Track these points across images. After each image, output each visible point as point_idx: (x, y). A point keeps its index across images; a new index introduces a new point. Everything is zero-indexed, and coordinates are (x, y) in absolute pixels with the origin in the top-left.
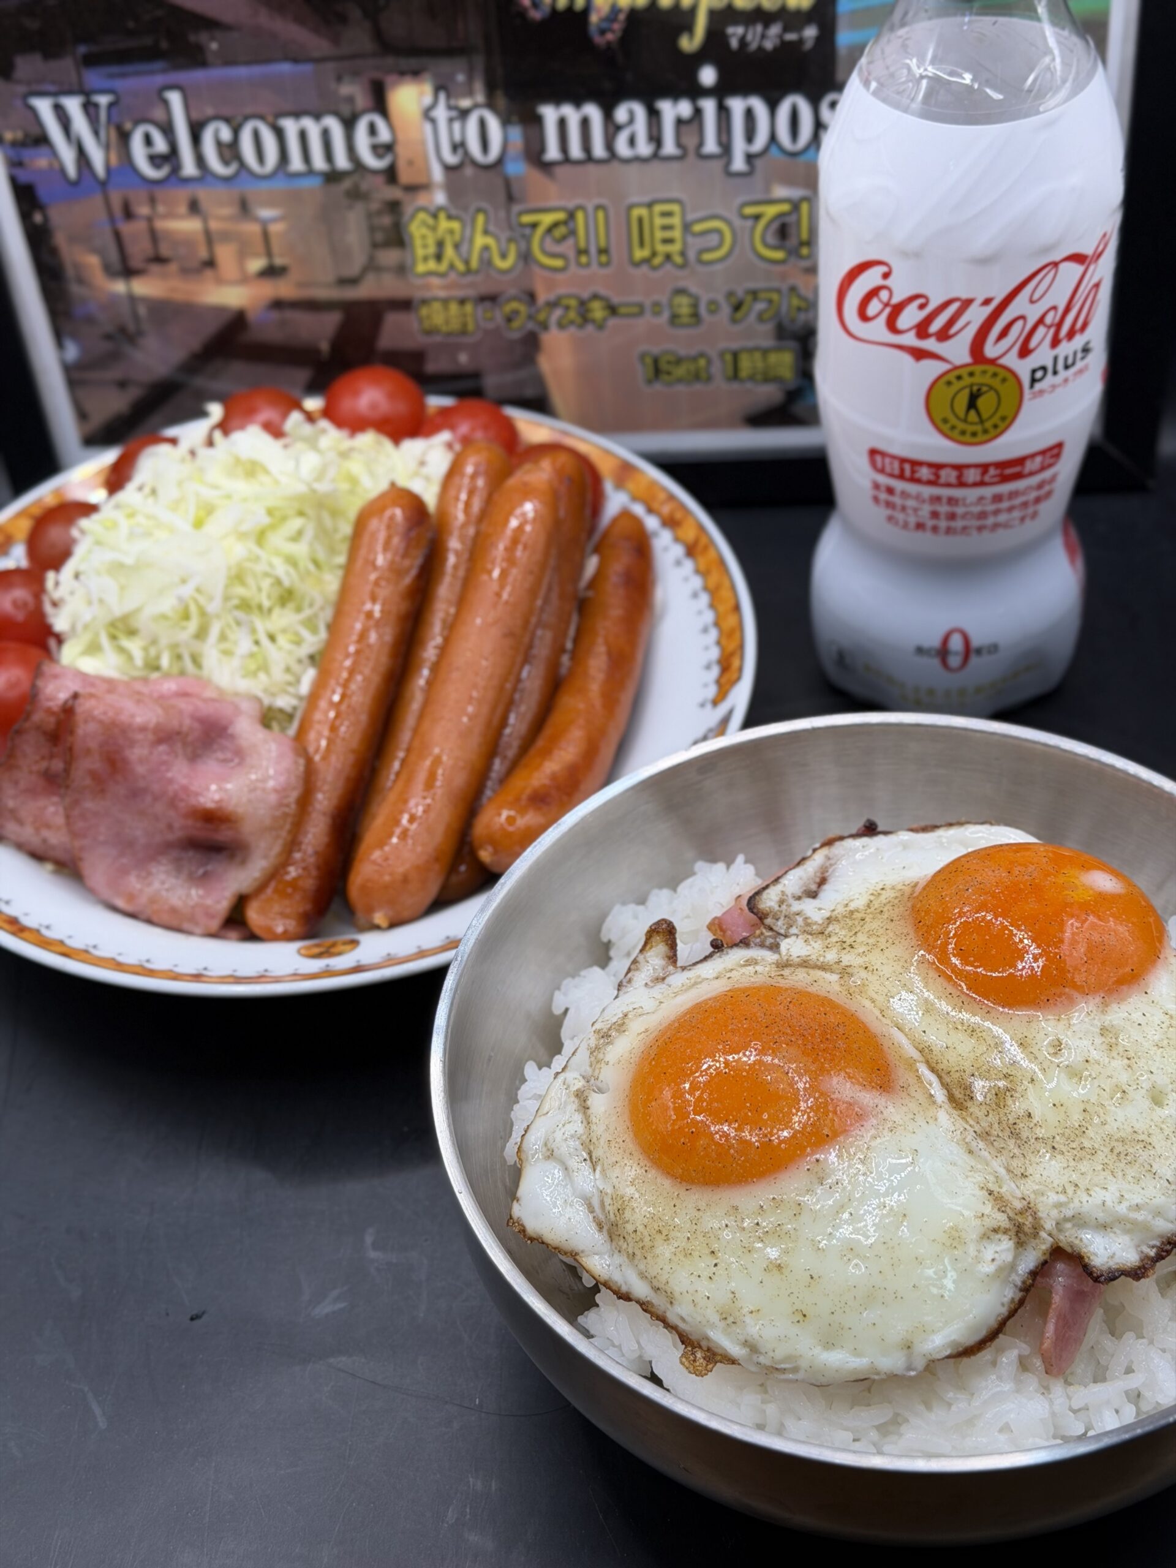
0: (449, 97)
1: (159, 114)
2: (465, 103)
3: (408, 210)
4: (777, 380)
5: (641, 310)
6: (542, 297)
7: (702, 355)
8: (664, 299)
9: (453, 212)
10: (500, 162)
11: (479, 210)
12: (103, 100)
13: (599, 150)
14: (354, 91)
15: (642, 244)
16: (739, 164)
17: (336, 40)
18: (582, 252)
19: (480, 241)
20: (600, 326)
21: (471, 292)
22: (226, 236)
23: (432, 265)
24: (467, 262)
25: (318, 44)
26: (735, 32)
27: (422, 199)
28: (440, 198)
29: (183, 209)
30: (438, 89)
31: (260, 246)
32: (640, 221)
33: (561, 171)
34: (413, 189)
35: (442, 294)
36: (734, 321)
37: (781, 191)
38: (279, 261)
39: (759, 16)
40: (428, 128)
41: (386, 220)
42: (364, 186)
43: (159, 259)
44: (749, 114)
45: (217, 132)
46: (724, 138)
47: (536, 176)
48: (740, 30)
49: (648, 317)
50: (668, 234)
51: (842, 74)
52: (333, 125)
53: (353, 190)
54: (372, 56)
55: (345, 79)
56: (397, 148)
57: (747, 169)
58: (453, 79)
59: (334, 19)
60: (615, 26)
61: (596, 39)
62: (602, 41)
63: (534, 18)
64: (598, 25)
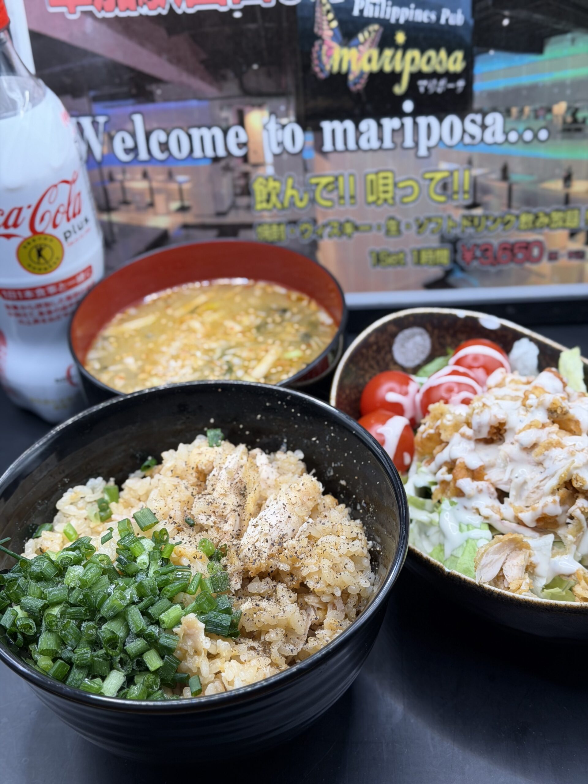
0: (277, 117)
1: (129, 127)
2: (284, 121)
3: (253, 176)
4: (441, 265)
5: (370, 228)
6: (321, 221)
7: (402, 252)
8: (382, 221)
9: (277, 177)
10: (301, 151)
11: (290, 176)
12: (101, 120)
13: (352, 145)
14: (228, 115)
15: (372, 193)
16: (423, 152)
17: (220, 89)
18: (341, 198)
19: (290, 192)
20: (350, 236)
21: (284, 219)
22: (160, 191)
23: (264, 205)
24: (282, 204)
25: (211, 91)
26: (422, 84)
28: (270, 170)
29: (139, 176)
30: (271, 113)
31: (177, 196)
33: (332, 156)
34: (256, 165)
35: (269, 220)
36: (419, 233)
37: (444, 166)
38: (187, 203)
39: (434, 75)
40: (265, 133)
41: (242, 182)
42: (232, 165)
43: (125, 202)
44: (429, 126)
45: (158, 136)
46: (416, 139)
47: (319, 159)
48: (426, 83)
49: (374, 232)
50: (385, 188)
51: (476, 105)
52: (217, 132)
53: (226, 166)
54: (239, 97)
55: (224, 109)
56: (249, 145)
57: (427, 154)
58: (279, 109)
59: (220, 78)
60: (362, 81)
61: (352, 88)
62: (355, 88)
63: (321, 77)
64: (353, 81)
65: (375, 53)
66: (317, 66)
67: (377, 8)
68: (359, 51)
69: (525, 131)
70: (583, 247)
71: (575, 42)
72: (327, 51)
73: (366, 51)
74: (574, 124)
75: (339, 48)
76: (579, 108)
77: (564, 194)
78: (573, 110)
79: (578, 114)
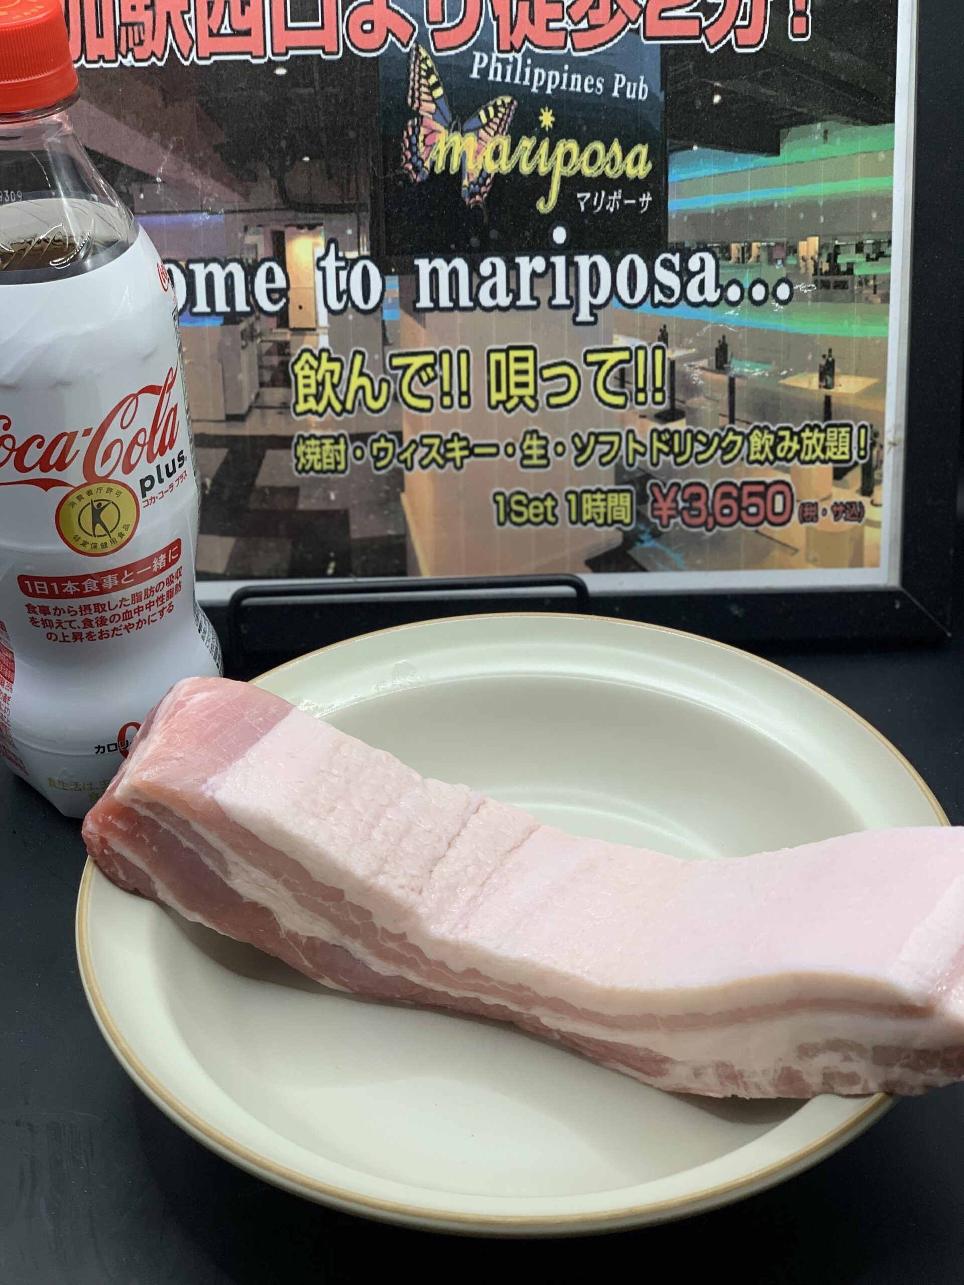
0: (338, 249)
2: (352, 255)
3: (295, 351)
5: (496, 451)
6: (408, 436)
7: (549, 495)
9: (335, 353)
10: (377, 307)
11: (356, 353)
13: (465, 301)
14: (258, 240)
15: (499, 389)
16: (584, 315)
17: (246, 196)
18: (445, 394)
19: (356, 381)
20: (459, 466)
21: (343, 431)
23: (312, 404)
24: (343, 403)
25: (231, 198)
26: (583, 197)
27: (308, 342)
28: (324, 341)
30: (329, 241)
32: (498, 363)
33: (431, 317)
35: (318, 433)
36: (578, 463)
37: (621, 341)
39: (603, 183)
40: (319, 274)
41: (275, 360)
42: (258, 328)
44: (594, 270)
46: (572, 293)
47: (409, 320)
48: (588, 195)
49: (502, 458)
50: (522, 379)
51: (672, 238)
52: (236, 269)
53: (248, 330)
54: (276, 209)
55: (251, 230)
56: (290, 294)
57: (592, 319)
58: (344, 232)
59: (246, 177)
60: (483, 189)
61: (467, 200)
62: (471, 201)
63: (415, 180)
64: (469, 188)
65: (505, 142)
66: (410, 161)
67: (509, 68)
68: (479, 138)
69: (753, 284)
70: (858, 498)
71: (829, 136)
72: (425, 136)
73: (490, 138)
74: (835, 274)
75: (447, 132)
76: (841, 248)
77: (823, 399)
78: (831, 250)
79: (839, 257)
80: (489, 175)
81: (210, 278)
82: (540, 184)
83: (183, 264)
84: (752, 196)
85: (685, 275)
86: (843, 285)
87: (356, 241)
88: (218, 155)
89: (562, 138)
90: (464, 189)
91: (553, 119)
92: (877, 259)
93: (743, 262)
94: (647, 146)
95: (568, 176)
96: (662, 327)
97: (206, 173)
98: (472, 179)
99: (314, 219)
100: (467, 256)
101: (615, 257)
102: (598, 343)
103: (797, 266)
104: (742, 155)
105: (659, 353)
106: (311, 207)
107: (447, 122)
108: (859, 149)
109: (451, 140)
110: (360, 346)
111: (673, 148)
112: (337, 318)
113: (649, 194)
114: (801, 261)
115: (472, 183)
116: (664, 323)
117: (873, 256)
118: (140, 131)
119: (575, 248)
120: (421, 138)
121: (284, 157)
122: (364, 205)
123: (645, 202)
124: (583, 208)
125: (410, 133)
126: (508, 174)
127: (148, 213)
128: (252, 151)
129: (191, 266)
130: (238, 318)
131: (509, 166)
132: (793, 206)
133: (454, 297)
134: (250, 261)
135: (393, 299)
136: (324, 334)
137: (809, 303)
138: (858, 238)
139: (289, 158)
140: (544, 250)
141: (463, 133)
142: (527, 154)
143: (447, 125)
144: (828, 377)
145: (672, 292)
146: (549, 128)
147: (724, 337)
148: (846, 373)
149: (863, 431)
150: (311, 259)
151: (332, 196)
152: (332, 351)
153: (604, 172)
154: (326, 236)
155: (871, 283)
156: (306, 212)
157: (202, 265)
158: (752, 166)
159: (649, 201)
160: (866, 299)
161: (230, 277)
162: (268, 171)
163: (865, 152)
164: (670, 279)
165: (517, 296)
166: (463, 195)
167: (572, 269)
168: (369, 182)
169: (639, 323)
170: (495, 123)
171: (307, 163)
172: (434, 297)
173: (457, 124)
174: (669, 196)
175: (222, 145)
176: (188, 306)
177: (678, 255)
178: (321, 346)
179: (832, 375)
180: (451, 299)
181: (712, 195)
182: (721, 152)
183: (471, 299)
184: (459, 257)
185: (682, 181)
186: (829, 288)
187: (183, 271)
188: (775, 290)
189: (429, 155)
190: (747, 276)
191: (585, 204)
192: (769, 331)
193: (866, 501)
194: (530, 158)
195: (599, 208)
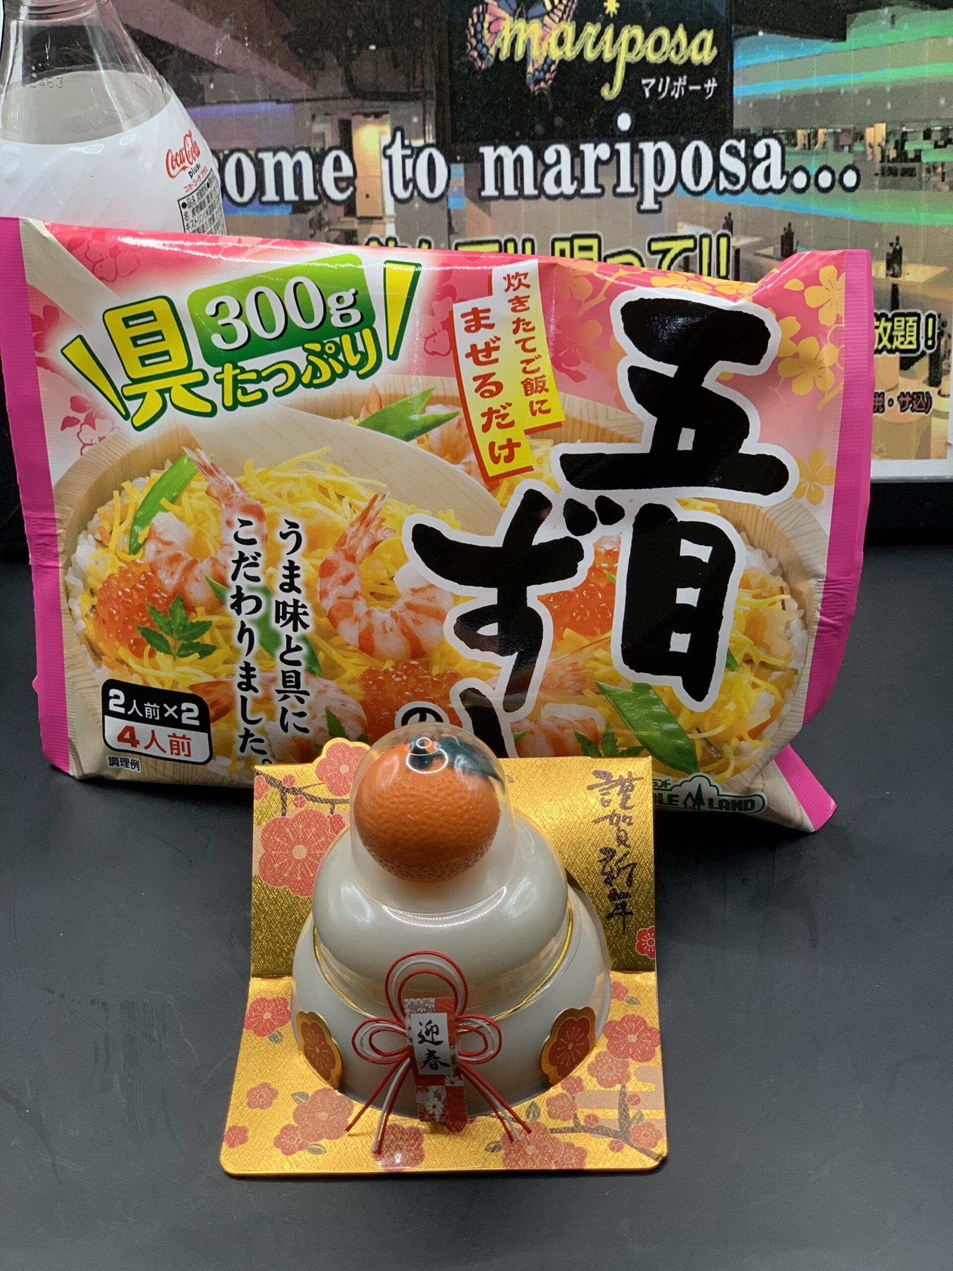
0: (404, 137)
2: (418, 143)
3: (362, 239)
10: (443, 195)
11: (423, 241)
13: (529, 189)
14: (326, 129)
16: (649, 203)
17: (314, 84)
25: (299, 87)
26: (648, 83)
27: (375, 230)
28: (390, 230)
30: (395, 129)
33: (496, 205)
34: (368, 220)
37: (685, 229)
39: (667, 69)
40: (386, 162)
42: (326, 217)
44: (659, 157)
46: (637, 180)
48: (653, 81)
51: (738, 124)
52: (304, 158)
53: (316, 219)
54: (343, 98)
55: (318, 119)
56: (358, 182)
57: (656, 207)
58: (409, 120)
59: (313, 65)
60: (548, 76)
61: (532, 87)
62: (536, 88)
63: (480, 68)
64: (533, 75)
65: (569, 29)
66: (475, 48)
68: (544, 25)
69: (820, 171)
70: (925, 388)
71: (896, 21)
72: (490, 23)
73: (555, 25)
74: (901, 162)
75: (512, 19)
76: (909, 135)
77: (890, 288)
78: (898, 137)
79: (907, 143)
80: (554, 62)
81: (278, 167)
82: (604, 70)
83: (252, 153)
84: (817, 83)
85: (751, 162)
86: (910, 173)
87: (422, 129)
88: (286, 44)
89: (626, 24)
90: (528, 76)
91: (618, 5)
92: (945, 146)
93: (809, 149)
94: (712, 31)
95: (633, 62)
96: (727, 215)
97: (274, 62)
98: (536, 66)
99: (379, 107)
100: (531, 142)
101: (680, 144)
102: (662, 231)
103: (864, 153)
104: (808, 41)
105: (723, 241)
106: (377, 95)
107: (511, 9)
108: (928, 35)
109: (516, 27)
110: (426, 234)
111: (737, 34)
112: (404, 206)
113: (714, 80)
114: (868, 148)
115: (537, 70)
116: (729, 210)
117: (941, 143)
118: (210, 21)
119: (640, 136)
120: (486, 25)
121: (351, 46)
122: (431, 92)
123: (710, 88)
124: (647, 94)
125: (475, 20)
126: (573, 61)
127: (219, 103)
128: (319, 41)
129: (261, 155)
130: (306, 208)
131: (574, 53)
132: (860, 92)
133: (519, 185)
134: (318, 150)
135: (459, 187)
136: (391, 222)
137: (877, 190)
138: (925, 124)
139: (355, 46)
140: (609, 137)
141: (528, 20)
142: (592, 40)
143: (512, 12)
144: (896, 266)
145: (738, 179)
146: (614, 14)
147: (790, 225)
148: (913, 261)
149: (931, 320)
150: (377, 147)
151: (399, 84)
152: (398, 240)
153: (668, 58)
154: (392, 124)
155: (939, 170)
156: (372, 100)
157: (271, 154)
158: (818, 51)
159: (716, 89)
160: (935, 186)
161: (298, 165)
162: (335, 61)
163: (933, 37)
164: (735, 166)
165: (581, 183)
166: (528, 81)
167: (637, 157)
168: (434, 69)
169: (703, 210)
170: (560, 10)
171: (374, 51)
172: (499, 185)
173: (521, 11)
174: (735, 82)
175: (290, 34)
176: (258, 196)
177: (743, 141)
178: (388, 235)
179: (900, 263)
180: (516, 187)
181: (778, 82)
182: (788, 38)
183: (536, 187)
184: (525, 144)
185: (748, 67)
186: (896, 175)
187: (252, 159)
188: (842, 176)
189: (493, 42)
190: (814, 161)
191: (650, 90)
192: (836, 218)
193: (933, 391)
194: (595, 44)
195: (664, 95)
